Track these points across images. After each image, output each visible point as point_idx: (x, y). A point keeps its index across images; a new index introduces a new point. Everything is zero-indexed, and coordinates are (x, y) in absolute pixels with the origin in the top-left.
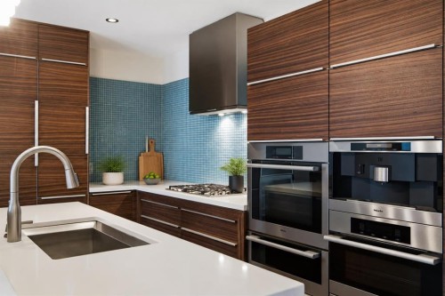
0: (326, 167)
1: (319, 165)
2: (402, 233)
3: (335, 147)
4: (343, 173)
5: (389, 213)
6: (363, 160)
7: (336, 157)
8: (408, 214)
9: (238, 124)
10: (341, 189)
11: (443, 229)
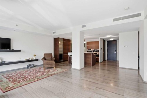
7: (93, 50)
8: (97, 53)
10: (94, 52)
11: (99, 53)
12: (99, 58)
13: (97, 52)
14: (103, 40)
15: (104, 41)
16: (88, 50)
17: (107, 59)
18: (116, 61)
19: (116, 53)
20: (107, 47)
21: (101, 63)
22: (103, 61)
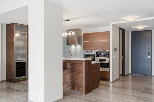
0: (96, 53)
1: (95, 53)
3: (97, 51)
4: (98, 54)
5: (103, 58)
6: (100, 53)
7: (97, 52)
9: (81, 47)
10: (98, 56)
11: (109, 59)
12: (109, 72)
13: (105, 56)
14: (120, 28)
15: (123, 31)
16: (85, 51)
17: (130, 72)
18: (151, 76)
19: (151, 58)
20: (132, 46)
21: (113, 82)
22: (119, 78)
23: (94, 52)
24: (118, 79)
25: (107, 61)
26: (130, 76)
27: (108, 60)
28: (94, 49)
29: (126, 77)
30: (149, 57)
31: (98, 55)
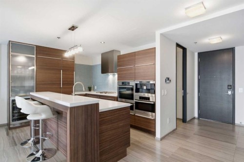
1: (133, 86)
2: (148, 99)
3: (136, 82)
4: (138, 87)
5: (146, 95)
6: (142, 85)
7: (136, 84)
8: (150, 95)
10: (137, 91)
11: (155, 97)
12: (155, 120)
13: (148, 91)
14: (178, 45)
15: (183, 51)
17: (196, 115)
18: (233, 124)
19: (234, 95)
20: (199, 74)
21: (162, 139)
22: (175, 127)
23: (132, 83)
24: (173, 132)
25: (151, 100)
26: (196, 121)
27: (153, 99)
28: (132, 79)
29: (188, 125)
30: (230, 93)
31: (139, 89)
